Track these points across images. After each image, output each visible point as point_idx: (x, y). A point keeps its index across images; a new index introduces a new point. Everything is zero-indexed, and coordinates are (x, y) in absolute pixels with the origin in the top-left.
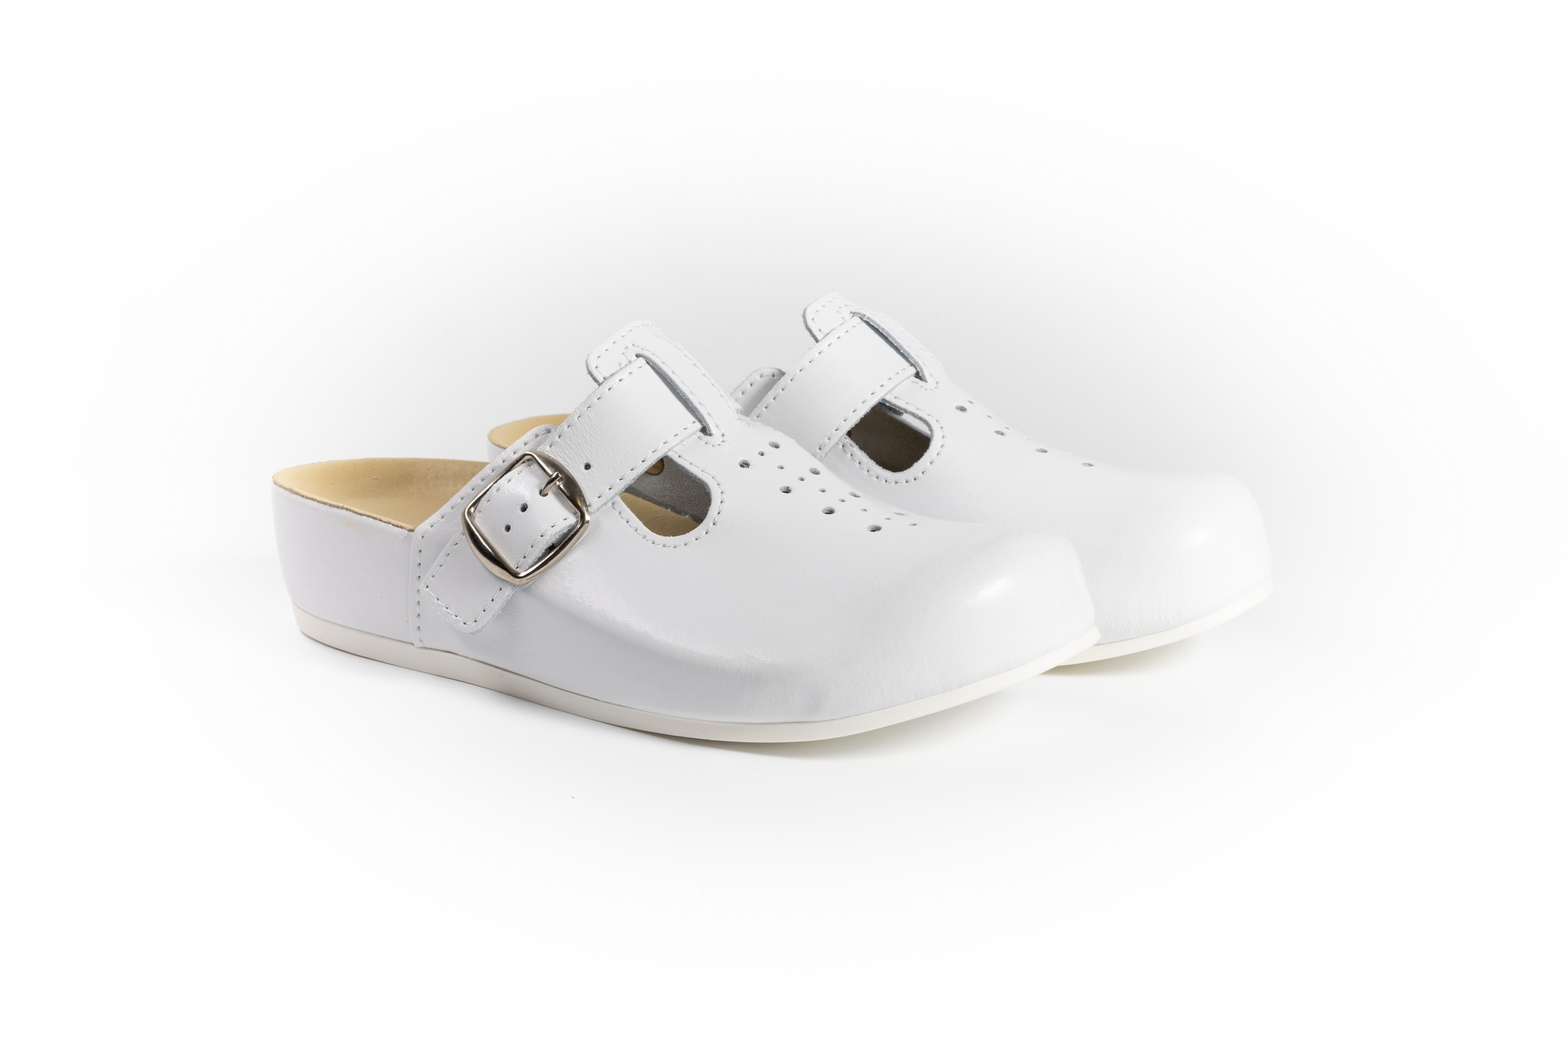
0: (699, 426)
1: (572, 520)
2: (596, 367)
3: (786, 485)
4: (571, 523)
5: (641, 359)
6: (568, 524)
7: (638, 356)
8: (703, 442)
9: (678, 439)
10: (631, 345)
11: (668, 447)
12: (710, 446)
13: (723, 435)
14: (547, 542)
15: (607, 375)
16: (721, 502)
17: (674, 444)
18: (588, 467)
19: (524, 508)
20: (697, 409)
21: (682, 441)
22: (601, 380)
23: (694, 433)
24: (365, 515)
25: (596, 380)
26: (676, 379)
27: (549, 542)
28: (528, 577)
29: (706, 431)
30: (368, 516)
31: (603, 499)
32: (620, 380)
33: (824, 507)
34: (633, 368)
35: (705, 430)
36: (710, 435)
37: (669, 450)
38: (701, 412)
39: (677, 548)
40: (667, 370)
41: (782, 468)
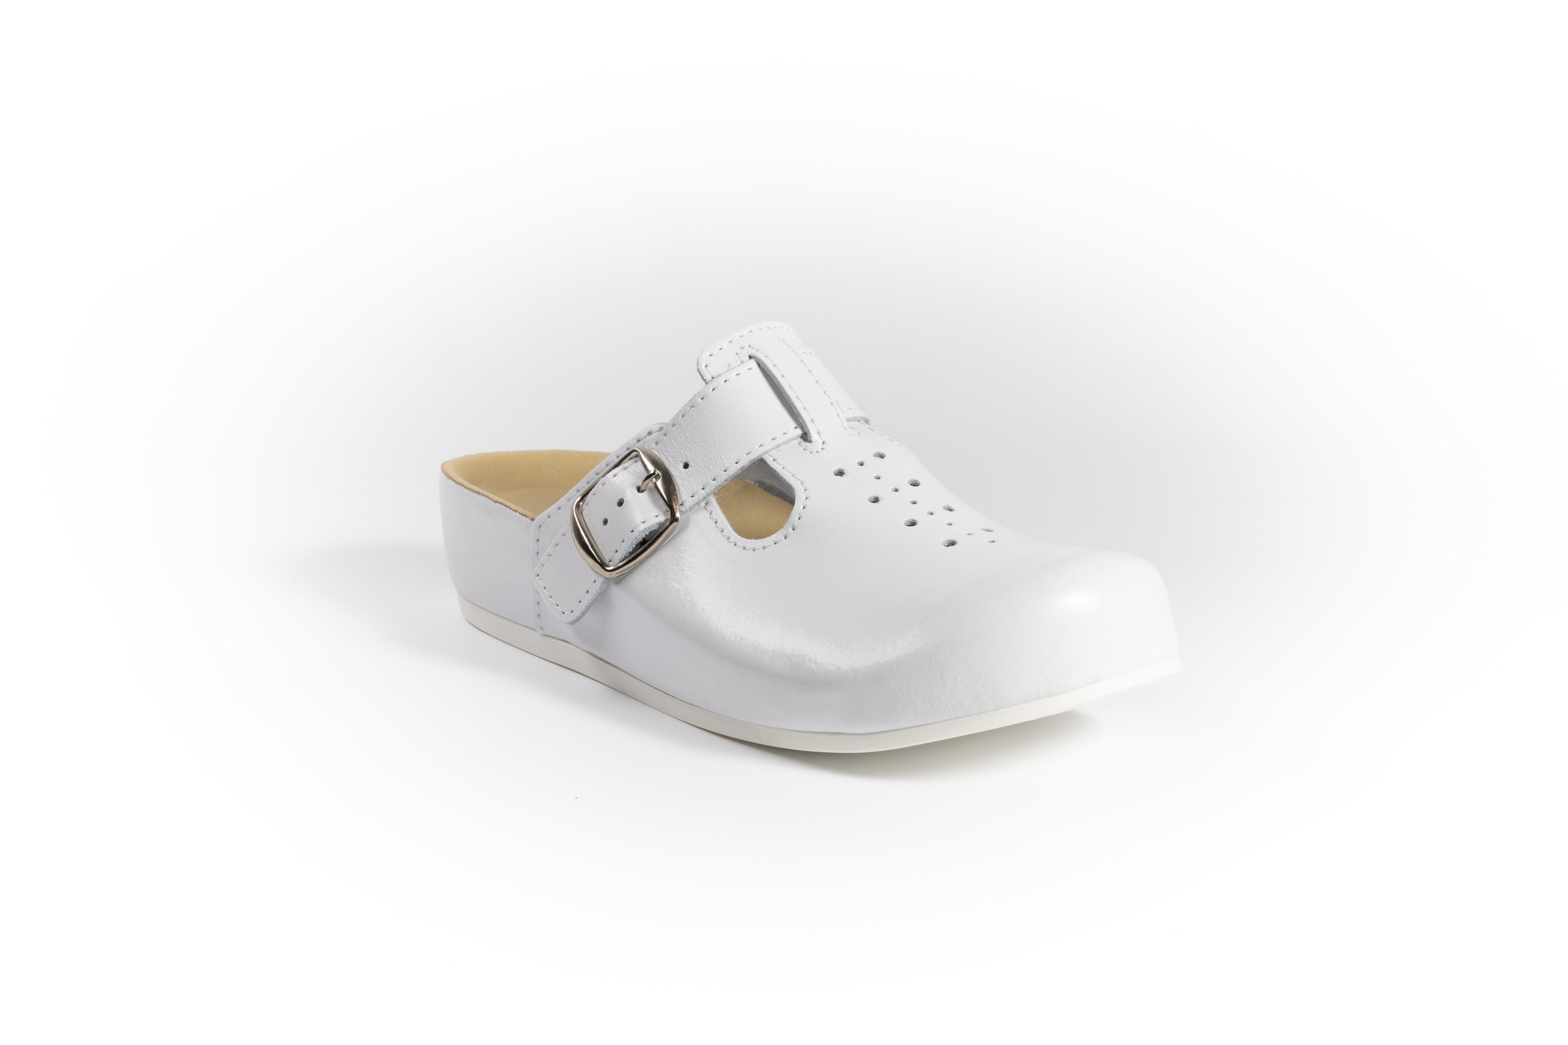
0: (799, 432)
1: (662, 518)
2: (706, 366)
3: (876, 496)
4: (661, 520)
5: (753, 360)
6: (658, 521)
7: (750, 357)
8: (802, 449)
9: (775, 443)
10: (748, 346)
11: (763, 449)
12: (808, 452)
13: (823, 443)
14: (636, 538)
15: (715, 374)
16: (804, 508)
17: (770, 447)
18: (686, 466)
19: (621, 503)
20: (800, 415)
21: (778, 446)
22: (708, 378)
23: (793, 439)
24: (499, 503)
25: (704, 380)
26: (784, 383)
27: (638, 537)
28: (618, 571)
29: (807, 437)
30: (501, 504)
31: (696, 499)
32: (725, 381)
33: (907, 519)
34: (743, 369)
35: (805, 437)
36: (810, 442)
37: (764, 454)
38: (804, 417)
39: (756, 551)
40: (776, 373)
41: (879, 478)
